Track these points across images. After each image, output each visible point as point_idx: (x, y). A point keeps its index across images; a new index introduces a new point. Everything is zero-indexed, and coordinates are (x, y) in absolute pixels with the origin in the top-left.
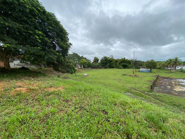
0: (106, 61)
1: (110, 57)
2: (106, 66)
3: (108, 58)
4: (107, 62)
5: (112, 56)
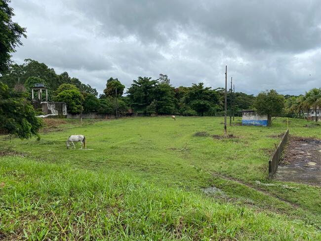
0: (146, 93)
1: (160, 81)
2: (148, 107)
3: (154, 82)
4: (151, 97)
5: (165, 76)
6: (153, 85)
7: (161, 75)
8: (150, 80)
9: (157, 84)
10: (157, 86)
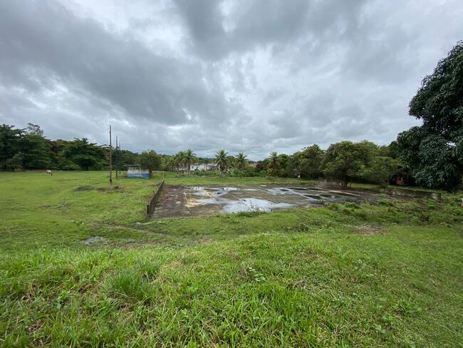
0: (5, 143)
1: (29, 132)
2: (9, 160)
3: (19, 131)
4: (14, 148)
5: (36, 126)
6: (18, 135)
7: (30, 124)
8: (13, 129)
9: (23, 134)
10: (23, 136)
